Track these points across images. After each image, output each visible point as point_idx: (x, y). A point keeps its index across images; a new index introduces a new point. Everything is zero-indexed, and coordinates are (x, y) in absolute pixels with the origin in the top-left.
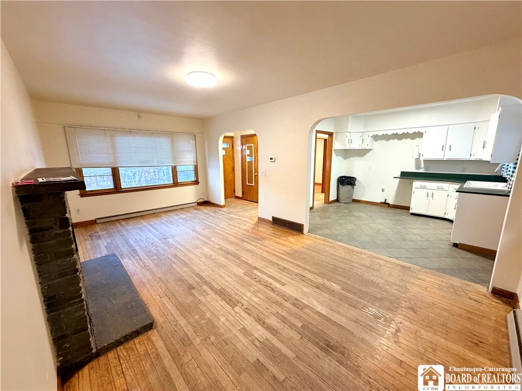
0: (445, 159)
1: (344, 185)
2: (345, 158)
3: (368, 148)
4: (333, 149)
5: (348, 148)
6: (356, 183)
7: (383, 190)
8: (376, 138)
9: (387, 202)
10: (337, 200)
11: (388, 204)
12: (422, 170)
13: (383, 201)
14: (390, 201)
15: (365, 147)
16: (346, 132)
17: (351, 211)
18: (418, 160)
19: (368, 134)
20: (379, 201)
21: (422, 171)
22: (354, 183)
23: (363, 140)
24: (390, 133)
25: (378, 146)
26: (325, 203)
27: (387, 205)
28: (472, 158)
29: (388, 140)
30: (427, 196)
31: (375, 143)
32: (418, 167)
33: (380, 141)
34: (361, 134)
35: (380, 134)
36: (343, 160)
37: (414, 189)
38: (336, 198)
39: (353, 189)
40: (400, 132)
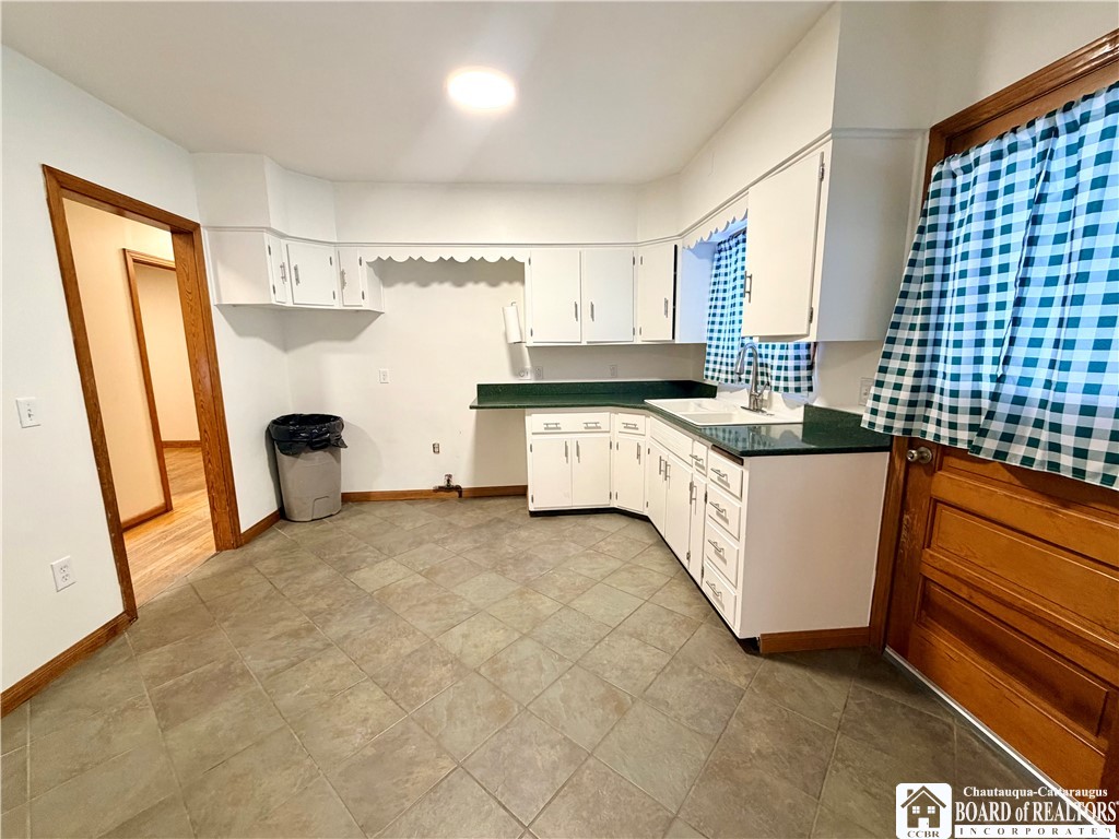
0: (584, 343)
1: (296, 454)
2: (286, 346)
3: (366, 305)
4: (213, 301)
5: (289, 304)
6: (345, 435)
7: (436, 449)
8: (387, 271)
9: (454, 483)
10: (281, 515)
11: (458, 488)
12: (529, 377)
13: (443, 483)
14: (463, 480)
15: (354, 301)
16: (261, 229)
17: (345, 568)
18: (514, 348)
19: (359, 252)
20: (429, 485)
21: (529, 379)
22: (339, 438)
23: (342, 273)
24: (431, 256)
25: (397, 302)
26: (219, 548)
27: (457, 494)
28: (638, 340)
29: (424, 283)
30: (566, 455)
31: (385, 291)
32: (517, 368)
33: (399, 288)
34: (331, 251)
35: (400, 256)
36: (278, 353)
37: (530, 439)
38: (272, 508)
39: (339, 460)
40: (462, 256)
